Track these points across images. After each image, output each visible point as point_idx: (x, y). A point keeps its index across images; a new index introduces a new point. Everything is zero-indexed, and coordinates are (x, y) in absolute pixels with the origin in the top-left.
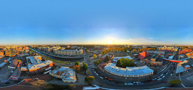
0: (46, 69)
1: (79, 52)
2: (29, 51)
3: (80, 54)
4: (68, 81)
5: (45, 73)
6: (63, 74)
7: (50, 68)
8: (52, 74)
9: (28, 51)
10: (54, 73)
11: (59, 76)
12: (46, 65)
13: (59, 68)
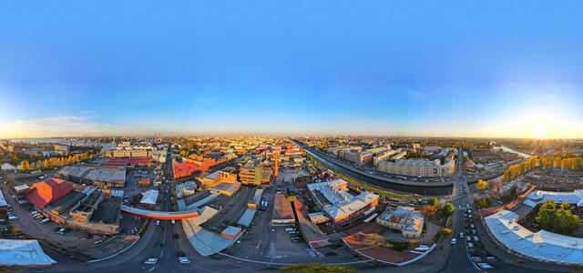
0: (366, 213)
1: (443, 170)
2: (304, 162)
3: (445, 175)
4: (409, 233)
5: (367, 221)
6: (403, 221)
7: (373, 209)
8: (383, 222)
9: (301, 160)
10: (384, 220)
11: (395, 225)
12: (364, 205)
13: (394, 210)
